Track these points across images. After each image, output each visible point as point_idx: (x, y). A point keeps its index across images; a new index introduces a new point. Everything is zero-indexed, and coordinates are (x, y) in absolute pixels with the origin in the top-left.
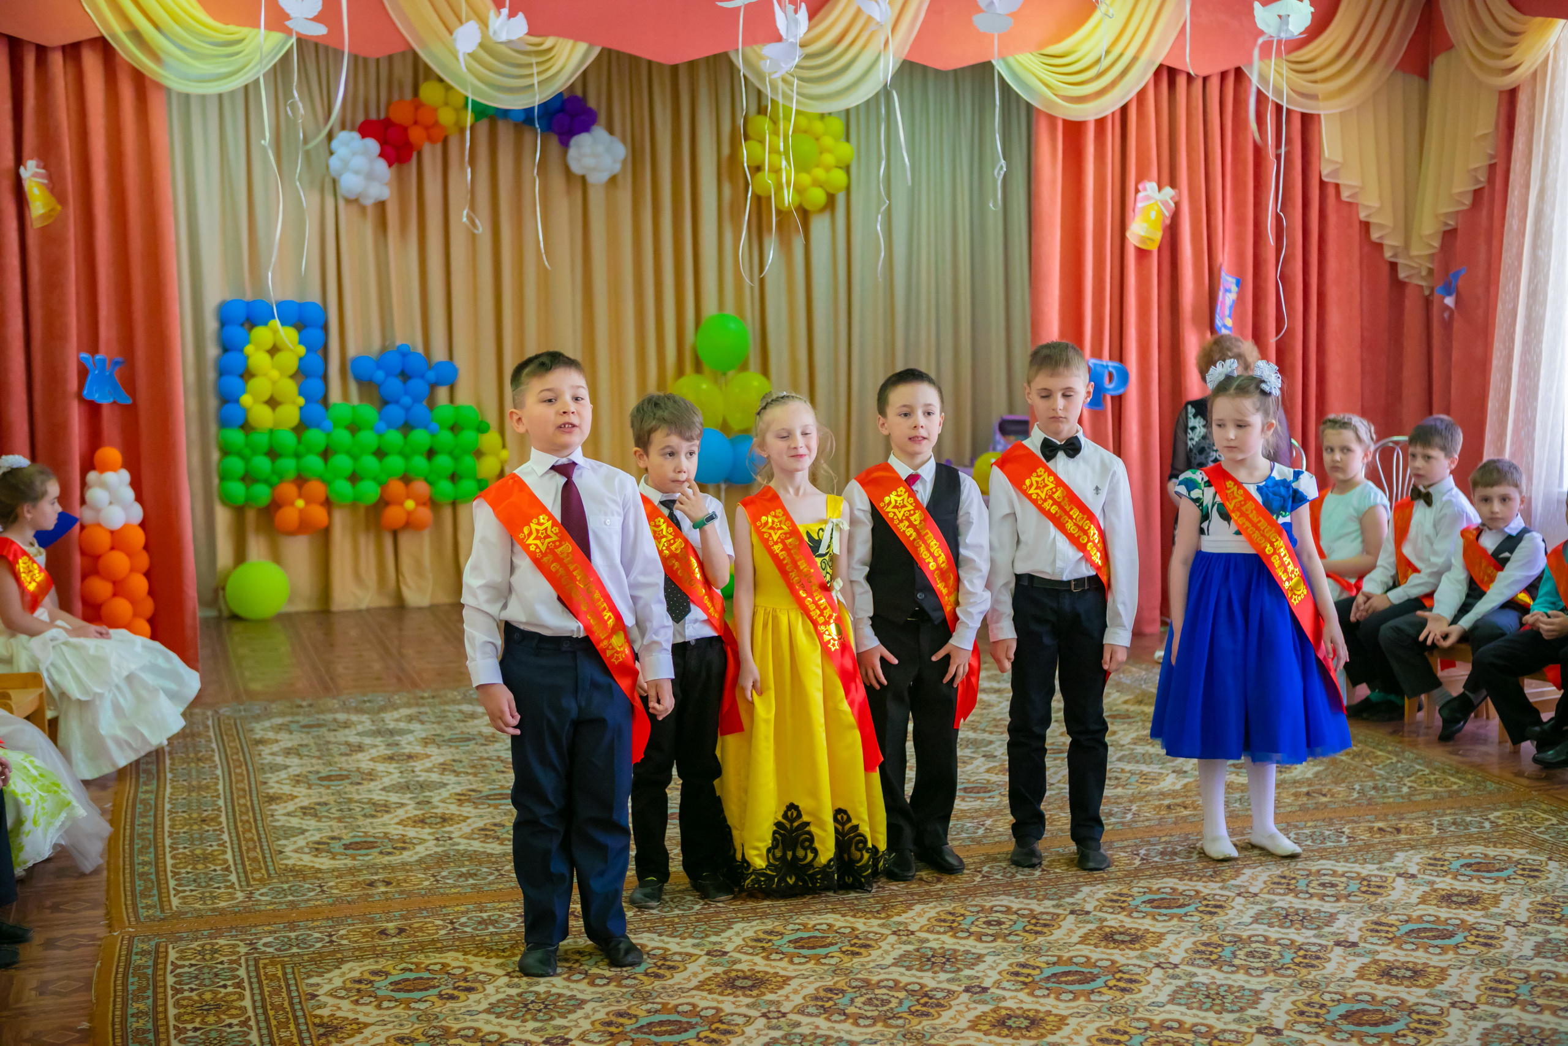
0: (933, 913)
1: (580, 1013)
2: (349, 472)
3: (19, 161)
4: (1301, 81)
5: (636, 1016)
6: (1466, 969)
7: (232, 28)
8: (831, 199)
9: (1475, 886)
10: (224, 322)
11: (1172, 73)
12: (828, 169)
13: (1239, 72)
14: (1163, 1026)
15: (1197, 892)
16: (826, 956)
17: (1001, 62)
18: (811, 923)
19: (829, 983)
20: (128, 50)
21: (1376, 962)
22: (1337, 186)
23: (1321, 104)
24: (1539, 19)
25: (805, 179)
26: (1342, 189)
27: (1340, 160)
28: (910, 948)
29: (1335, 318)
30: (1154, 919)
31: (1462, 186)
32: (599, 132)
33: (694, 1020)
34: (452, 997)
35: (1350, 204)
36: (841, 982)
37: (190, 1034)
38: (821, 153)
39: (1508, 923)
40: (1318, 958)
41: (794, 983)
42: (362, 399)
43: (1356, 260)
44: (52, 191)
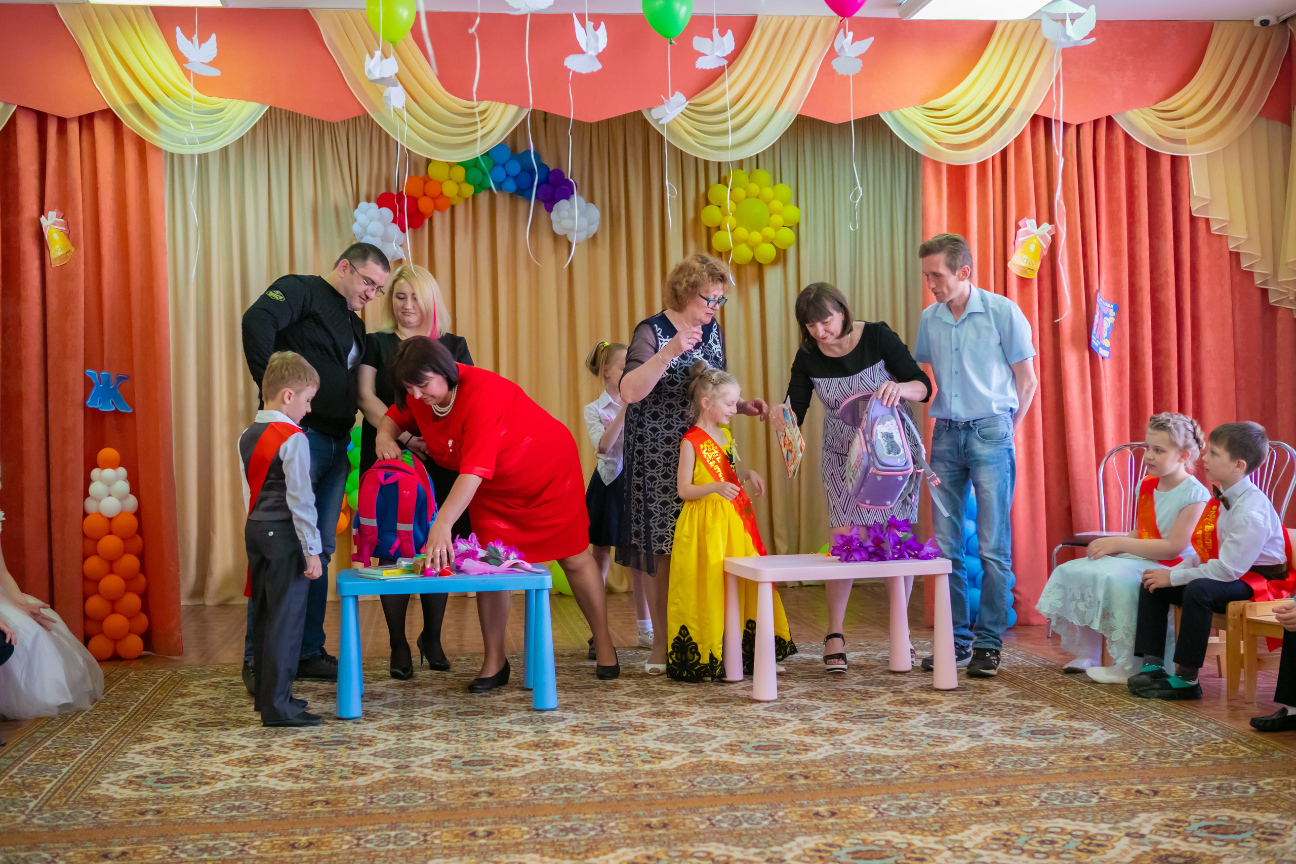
3: (42, 212)
4: (1170, 129)
7: (215, 99)
8: (781, 253)
11: (1048, 122)
12: (777, 229)
13: (1110, 120)
17: (888, 115)
20: (131, 120)
22: (1207, 220)
23: (1189, 147)
25: (756, 236)
26: (1211, 223)
27: (1208, 196)
29: (1209, 340)
32: (577, 199)
35: (1220, 236)
38: (771, 215)
43: (1227, 287)
44: (68, 236)
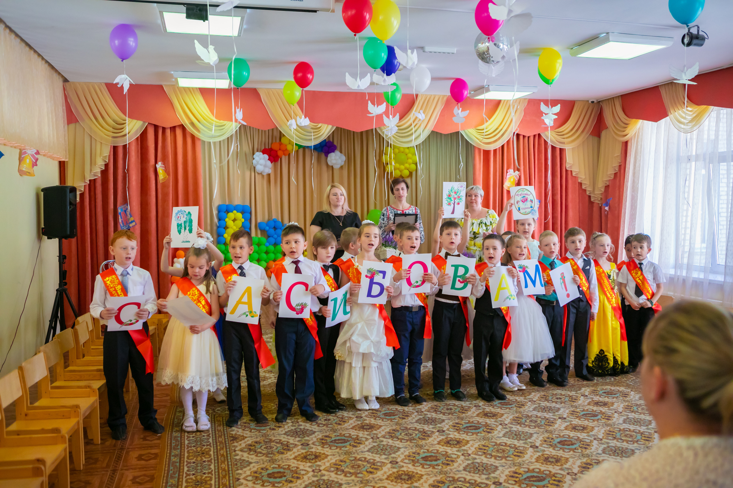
0: (430, 406)
1: (313, 436)
2: (257, 259)
3: (156, 162)
4: (559, 138)
5: (331, 437)
6: (600, 427)
7: (222, 121)
8: (411, 174)
9: (606, 400)
10: (219, 211)
11: (518, 135)
12: (410, 164)
13: (539, 135)
14: (500, 444)
15: (516, 400)
16: (394, 419)
17: (463, 131)
18: (391, 408)
19: (394, 428)
20: (189, 128)
21: (571, 424)
22: (571, 171)
23: (566, 145)
24: (634, 120)
25: (402, 167)
26: (573, 172)
27: (572, 163)
28: (421, 417)
30: (501, 409)
31: (611, 172)
32: (337, 152)
33: (349, 439)
34: (274, 429)
35: (575, 177)
36: (398, 427)
37: (191, 438)
38: (408, 159)
39: (615, 412)
40: (553, 423)
41: (383, 428)
42: (262, 235)
43: (577, 195)
44: (166, 171)
